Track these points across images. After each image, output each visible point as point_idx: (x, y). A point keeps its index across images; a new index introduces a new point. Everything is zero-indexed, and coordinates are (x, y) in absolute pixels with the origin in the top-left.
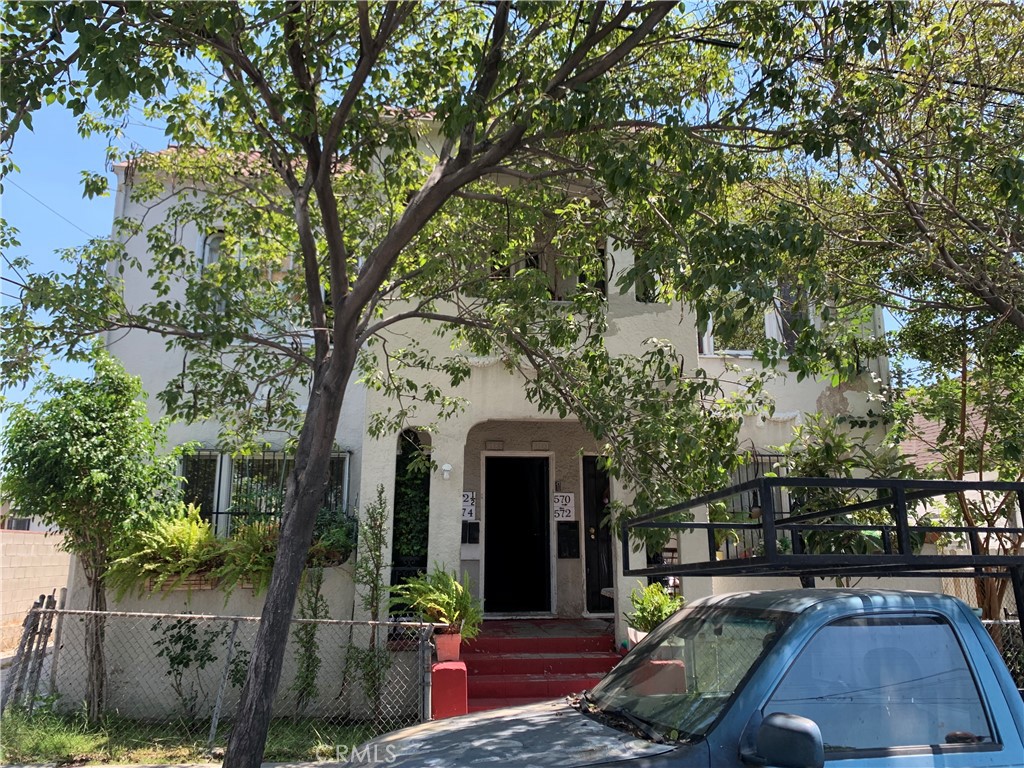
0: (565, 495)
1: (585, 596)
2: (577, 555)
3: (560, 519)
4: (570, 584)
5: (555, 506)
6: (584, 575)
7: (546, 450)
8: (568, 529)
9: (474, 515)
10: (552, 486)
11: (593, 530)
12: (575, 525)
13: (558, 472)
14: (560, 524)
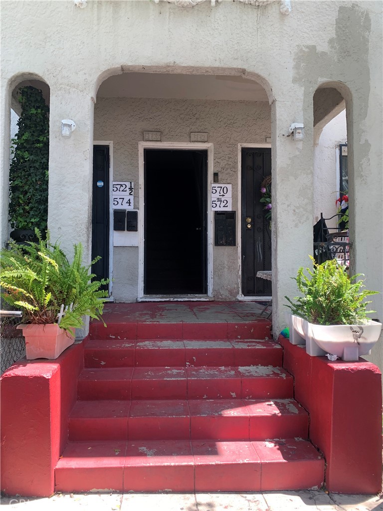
0: (223, 186)
1: (240, 281)
2: (233, 243)
3: (218, 209)
4: (226, 270)
5: (212, 197)
6: (240, 261)
7: (205, 142)
8: (225, 220)
9: (132, 204)
10: (210, 178)
11: (249, 220)
12: (232, 215)
13: (216, 163)
14: (217, 214)
